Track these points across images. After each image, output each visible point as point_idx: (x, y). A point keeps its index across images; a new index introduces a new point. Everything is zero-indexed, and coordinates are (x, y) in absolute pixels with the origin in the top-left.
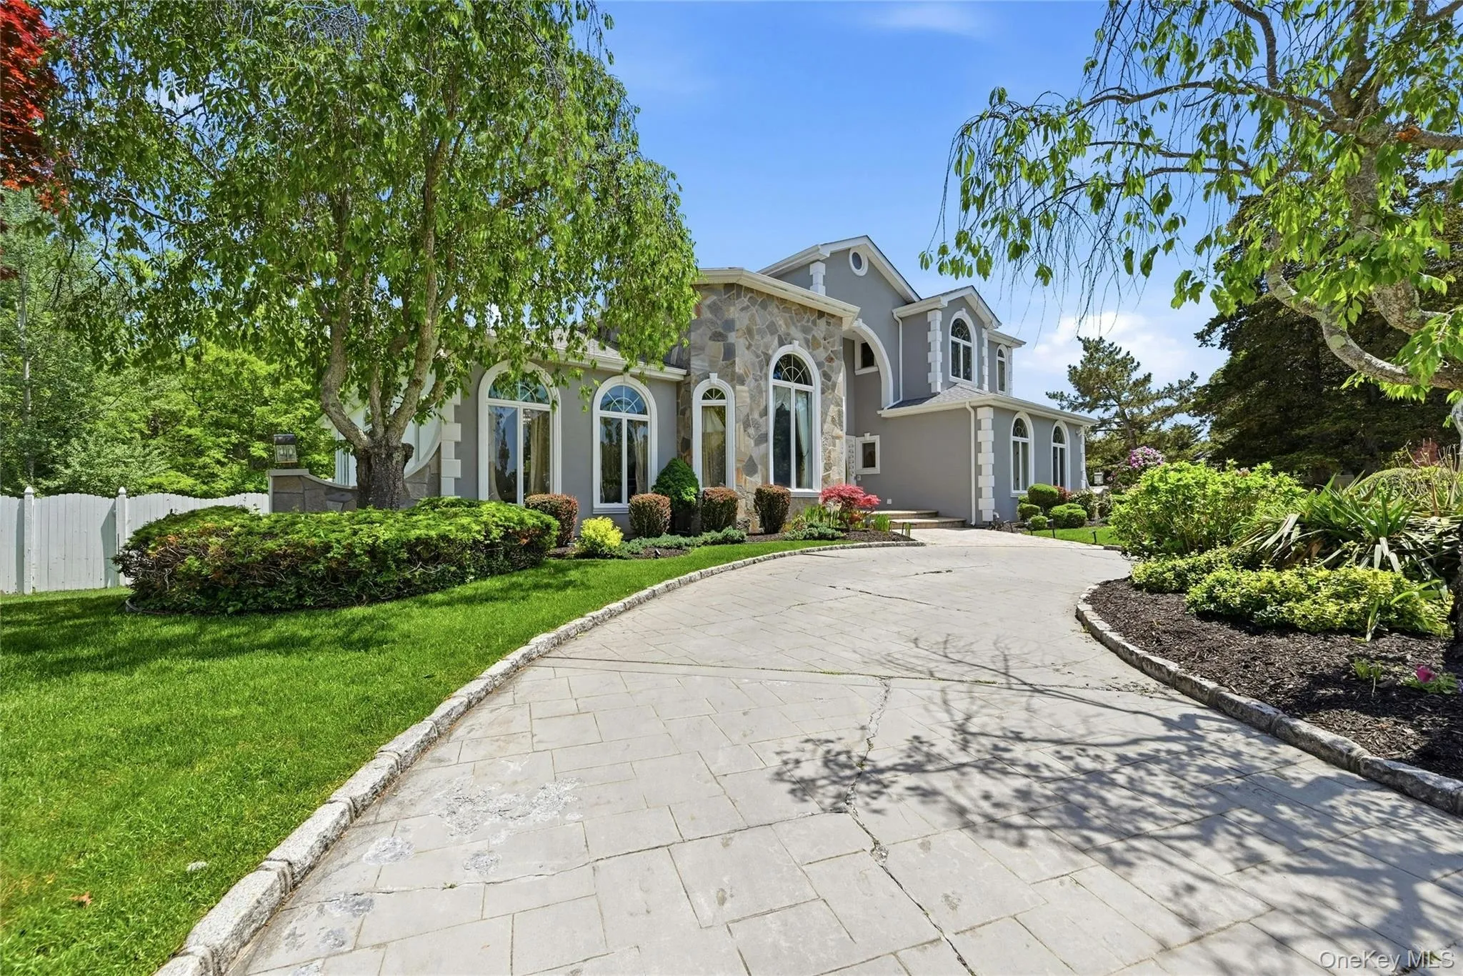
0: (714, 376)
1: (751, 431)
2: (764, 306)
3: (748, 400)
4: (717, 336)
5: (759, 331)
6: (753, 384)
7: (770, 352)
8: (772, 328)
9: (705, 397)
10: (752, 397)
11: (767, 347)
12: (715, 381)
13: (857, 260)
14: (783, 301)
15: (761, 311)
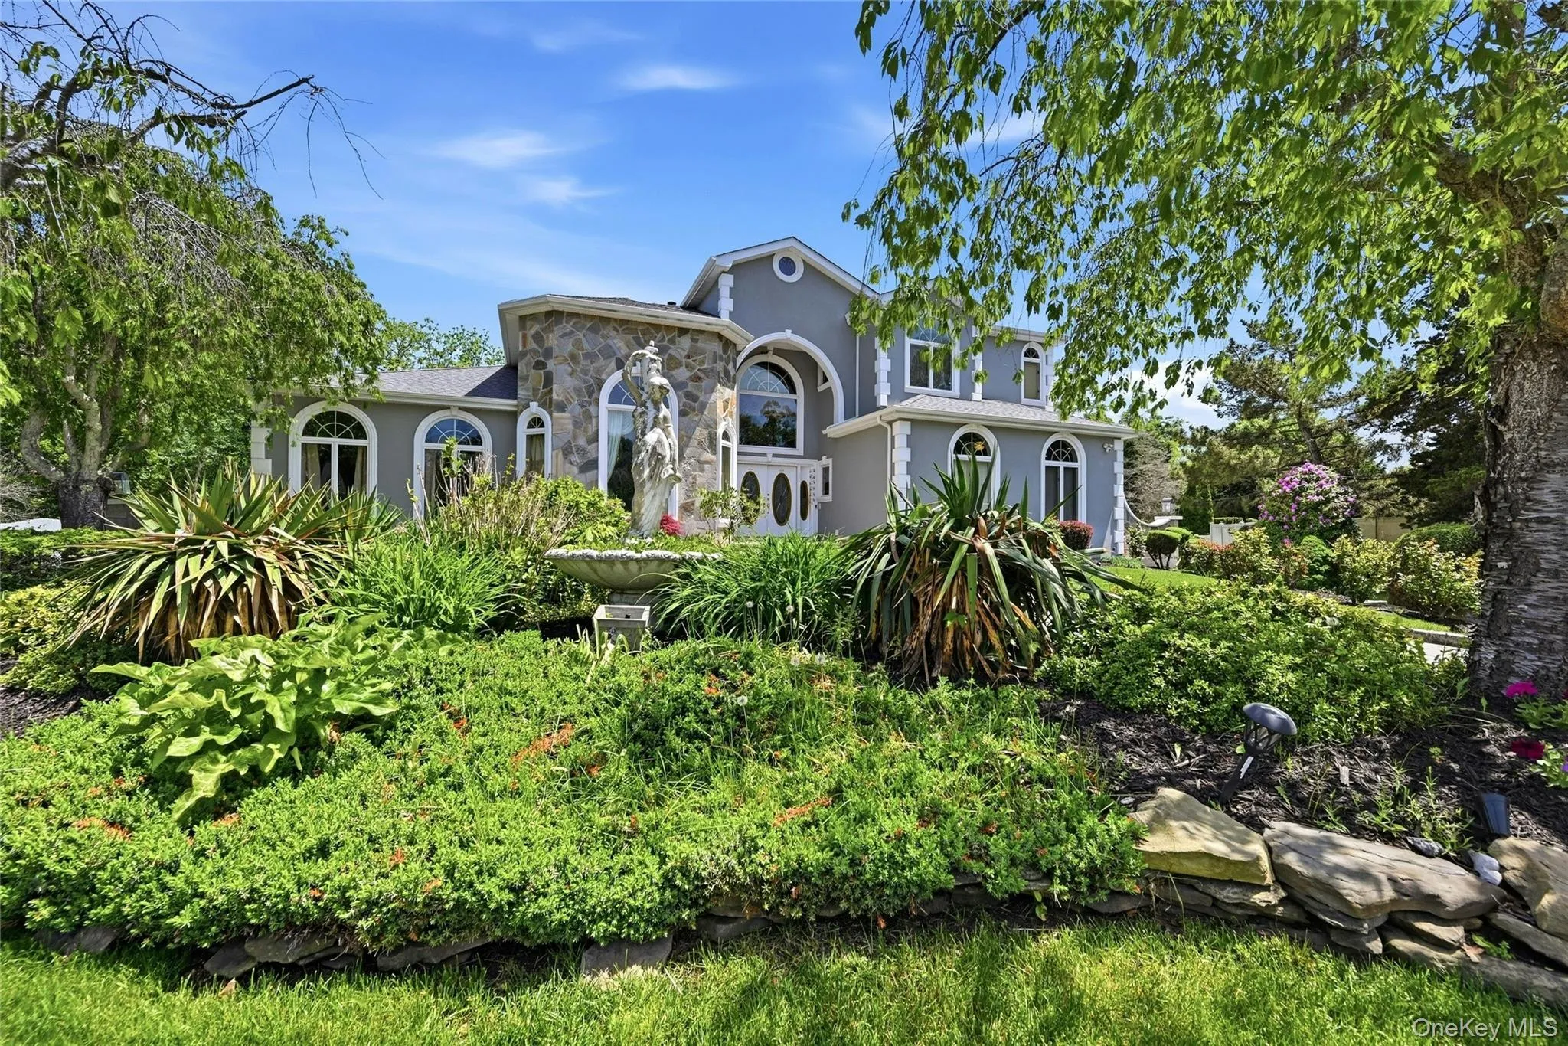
0: (534, 405)
1: (575, 458)
2: (594, 330)
3: (571, 427)
4: (540, 365)
5: (587, 356)
6: (578, 410)
7: (604, 376)
8: (608, 352)
9: (530, 426)
10: (576, 424)
11: (599, 371)
12: (534, 408)
13: (788, 265)
14: (623, 322)
15: (592, 335)
